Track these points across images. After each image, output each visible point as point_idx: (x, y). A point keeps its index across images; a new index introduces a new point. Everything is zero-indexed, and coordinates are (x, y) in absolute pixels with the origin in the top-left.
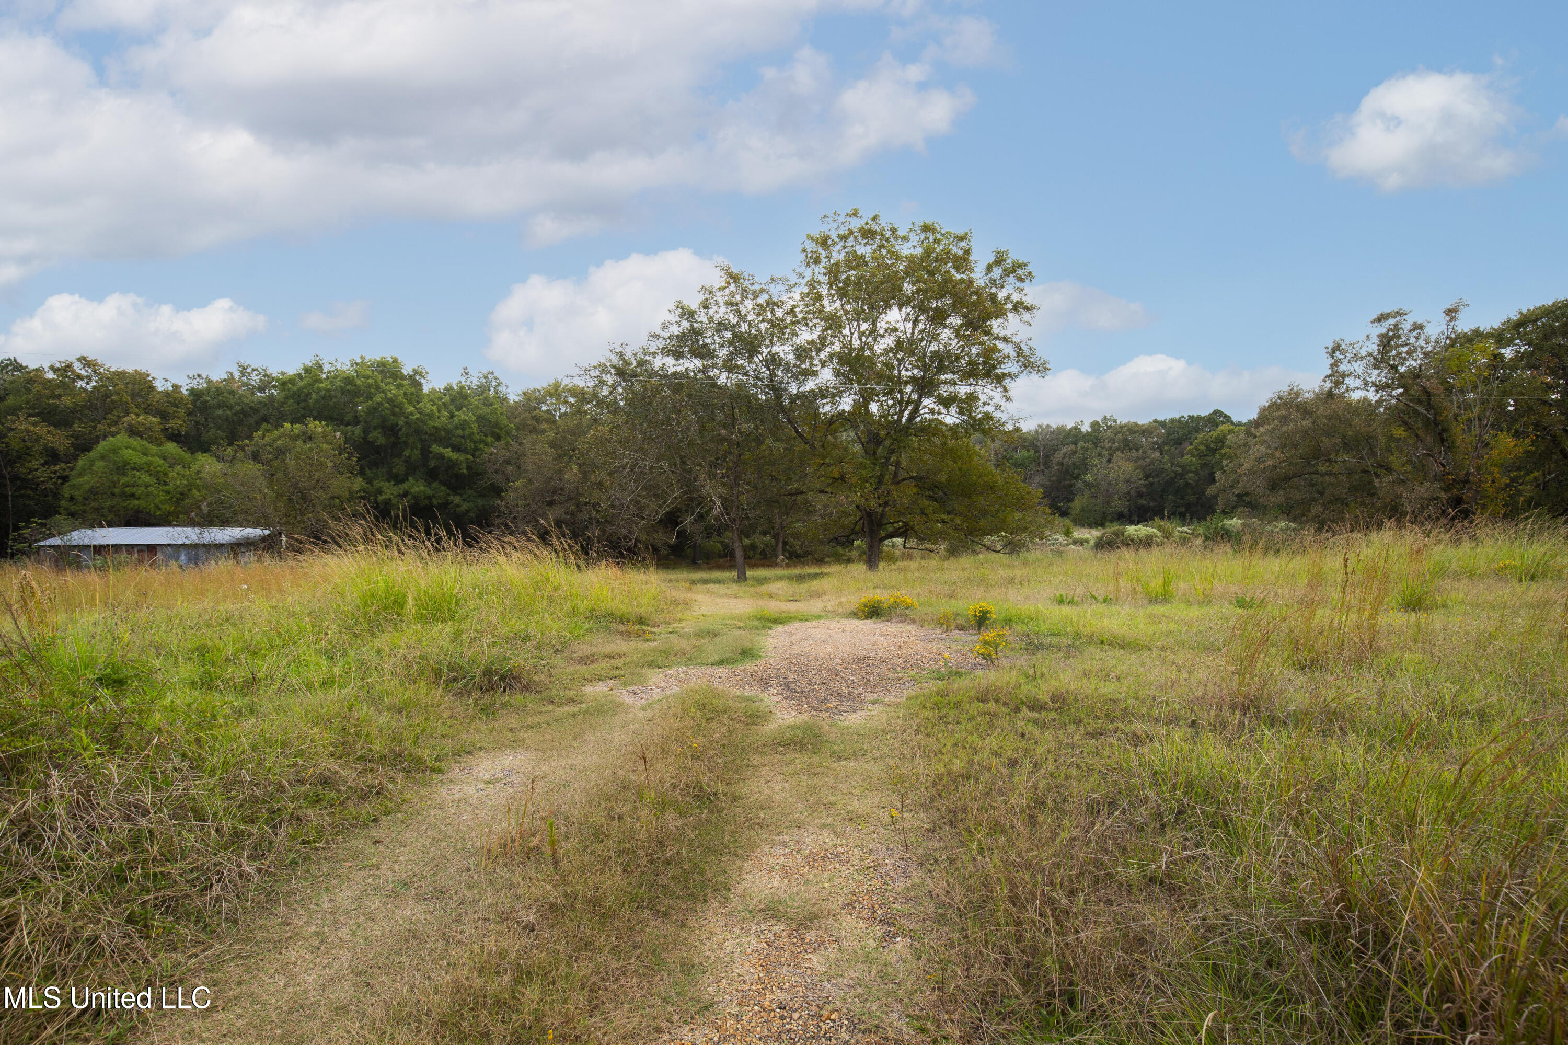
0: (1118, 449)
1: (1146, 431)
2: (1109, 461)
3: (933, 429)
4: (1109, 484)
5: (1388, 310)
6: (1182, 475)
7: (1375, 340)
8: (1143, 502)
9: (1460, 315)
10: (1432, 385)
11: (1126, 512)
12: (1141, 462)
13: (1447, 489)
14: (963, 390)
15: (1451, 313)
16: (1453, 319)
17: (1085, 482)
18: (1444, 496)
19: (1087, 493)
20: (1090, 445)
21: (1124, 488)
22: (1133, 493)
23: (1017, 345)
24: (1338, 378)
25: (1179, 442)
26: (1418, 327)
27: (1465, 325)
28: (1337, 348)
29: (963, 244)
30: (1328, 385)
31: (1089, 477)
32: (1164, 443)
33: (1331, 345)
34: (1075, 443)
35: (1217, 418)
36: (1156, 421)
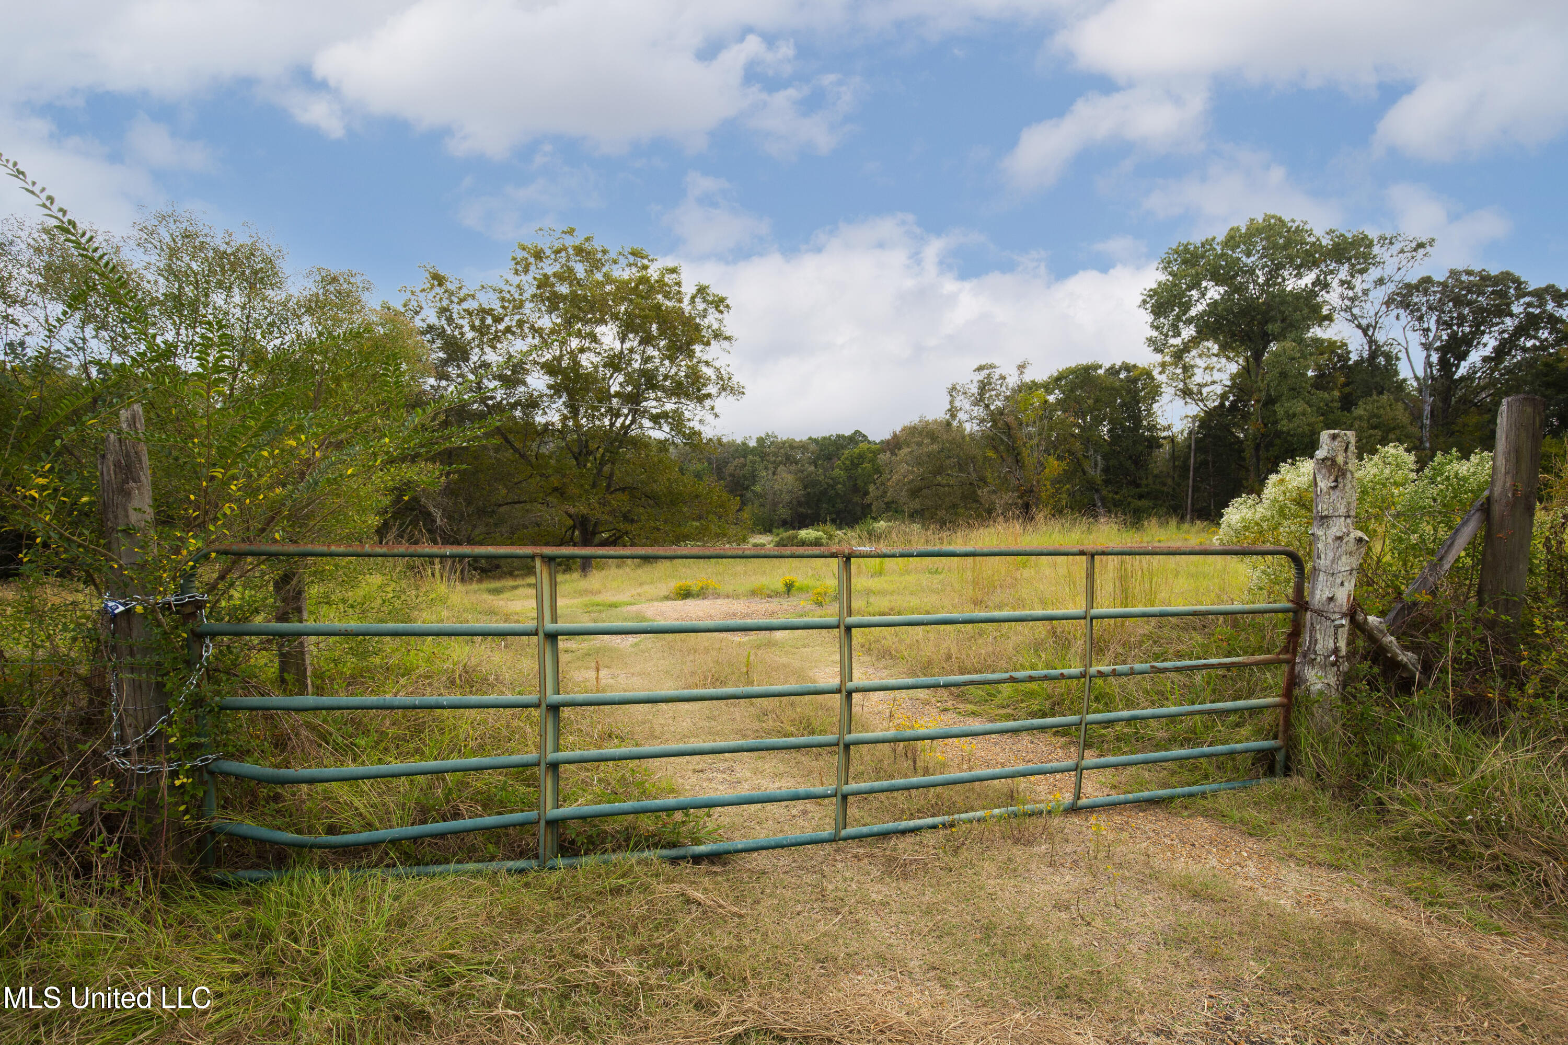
0: (781, 463)
1: (803, 447)
2: (774, 474)
3: (640, 443)
4: (775, 494)
5: (984, 363)
6: (833, 487)
7: (976, 384)
8: (802, 510)
9: (1026, 371)
10: (1010, 419)
11: (789, 519)
12: (800, 475)
13: (1021, 497)
14: (669, 407)
15: (1021, 367)
16: (1022, 373)
17: (754, 492)
18: (1020, 501)
19: (757, 503)
20: (757, 459)
21: (786, 498)
22: (795, 502)
23: (718, 370)
24: (953, 411)
25: (829, 458)
26: (1003, 378)
27: (1028, 378)
28: (954, 388)
29: (674, 276)
30: (948, 417)
31: (758, 488)
32: (818, 458)
33: (950, 386)
34: (745, 457)
35: (856, 438)
36: (810, 439)
